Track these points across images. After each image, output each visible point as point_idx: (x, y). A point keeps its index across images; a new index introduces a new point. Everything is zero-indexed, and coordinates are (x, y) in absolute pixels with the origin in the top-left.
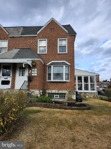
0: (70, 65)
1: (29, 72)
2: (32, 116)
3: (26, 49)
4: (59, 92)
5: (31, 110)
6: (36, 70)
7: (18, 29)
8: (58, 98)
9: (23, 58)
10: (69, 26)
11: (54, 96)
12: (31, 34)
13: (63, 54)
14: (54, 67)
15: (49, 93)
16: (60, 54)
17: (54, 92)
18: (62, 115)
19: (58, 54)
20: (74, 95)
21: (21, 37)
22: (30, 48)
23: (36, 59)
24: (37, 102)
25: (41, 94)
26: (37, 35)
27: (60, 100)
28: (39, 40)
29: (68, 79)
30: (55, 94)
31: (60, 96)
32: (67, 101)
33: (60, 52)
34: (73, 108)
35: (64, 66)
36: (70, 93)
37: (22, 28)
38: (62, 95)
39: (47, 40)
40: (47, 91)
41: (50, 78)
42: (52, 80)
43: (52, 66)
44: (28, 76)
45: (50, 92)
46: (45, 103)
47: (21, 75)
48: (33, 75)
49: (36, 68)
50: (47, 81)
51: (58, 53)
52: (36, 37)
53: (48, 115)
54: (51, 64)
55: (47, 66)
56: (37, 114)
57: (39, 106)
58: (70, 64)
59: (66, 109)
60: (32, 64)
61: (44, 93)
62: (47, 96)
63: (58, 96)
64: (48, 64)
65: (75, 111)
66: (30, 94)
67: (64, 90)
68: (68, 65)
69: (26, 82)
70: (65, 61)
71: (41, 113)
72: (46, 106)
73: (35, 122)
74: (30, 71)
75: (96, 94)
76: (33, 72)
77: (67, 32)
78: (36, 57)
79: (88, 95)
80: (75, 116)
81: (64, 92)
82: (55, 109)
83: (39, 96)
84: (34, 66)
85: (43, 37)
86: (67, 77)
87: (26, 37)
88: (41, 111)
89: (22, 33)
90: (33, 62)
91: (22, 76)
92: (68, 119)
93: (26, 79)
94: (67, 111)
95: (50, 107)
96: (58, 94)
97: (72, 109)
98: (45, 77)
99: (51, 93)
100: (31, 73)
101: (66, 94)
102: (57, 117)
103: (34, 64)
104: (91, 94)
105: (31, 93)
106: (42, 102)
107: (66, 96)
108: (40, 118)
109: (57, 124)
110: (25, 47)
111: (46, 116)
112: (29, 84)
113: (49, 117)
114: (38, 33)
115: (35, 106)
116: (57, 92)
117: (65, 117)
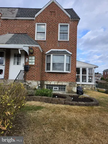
0: (71, 55)
1: (25, 60)
2: (32, 114)
3: (22, 34)
4: (59, 84)
5: (29, 105)
6: (33, 58)
7: (12, 10)
8: (57, 90)
9: (18, 43)
10: (72, 10)
11: (53, 88)
12: (28, 17)
13: (64, 42)
14: (54, 56)
15: (47, 85)
16: (61, 42)
17: (54, 84)
18: (70, 114)
19: (59, 42)
20: (75, 87)
21: (16, 19)
22: (26, 34)
23: (34, 46)
24: (36, 95)
25: (39, 85)
26: (34, 18)
27: (60, 93)
28: (37, 25)
29: (69, 70)
30: (55, 85)
31: (59, 88)
32: (67, 93)
33: (60, 39)
34: (81, 104)
35: (65, 55)
36: (70, 85)
37: (17, 9)
38: (62, 87)
39: (46, 25)
40: (46, 83)
41: (48, 68)
42: (51, 71)
43: (52, 55)
44: (24, 65)
45: (49, 83)
46: (46, 97)
47: (16, 63)
48: (30, 64)
49: (34, 56)
50: (45, 71)
51: (59, 40)
52: (33, 20)
53: (53, 114)
54: (51, 53)
55: (46, 54)
56: (37, 111)
57: (39, 101)
58: (71, 53)
59: (72, 105)
60: (29, 51)
61: (42, 85)
62: (46, 88)
63: (57, 88)
64: (46, 53)
65: (83, 107)
66: (27, 86)
67: (64, 82)
68: (70, 54)
69: (22, 72)
70: (66, 50)
71: (43, 111)
72: (47, 101)
73: (37, 123)
74: (27, 59)
75: (94, 86)
76: (30, 61)
77: (69, 16)
78: (34, 44)
79: (85, 87)
80: (86, 115)
81: (64, 84)
82: (59, 105)
83: (37, 88)
84: (32, 54)
85: (42, 22)
86: (68, 67)
87: (22, 20)
88: (42, 108)
89: (17, 15)
90: (30, 48)
91: (18, 64)
92: (78, 119)
93: (23, 69)
94: (73, 107)
95: (53, 102)
96: (57, 86)
97: (79, 105)
98: (43, 66)
99: (50, 85)
100: (28, 61)
101: (66, 86)
102: (65, 117)
103: (32, 51)
104: (89, 86)
105: (28, 84)
106: (42, 96)
107: (66, 88)
108: (43, 118)
109: (66, 127)
110: (21, 32)
111: (50, 115)
112: (26, 74)
113: (54, 116)
114: (36, 16)
115: (34, 100)
116: (56, 84)
117: (75, 116)
